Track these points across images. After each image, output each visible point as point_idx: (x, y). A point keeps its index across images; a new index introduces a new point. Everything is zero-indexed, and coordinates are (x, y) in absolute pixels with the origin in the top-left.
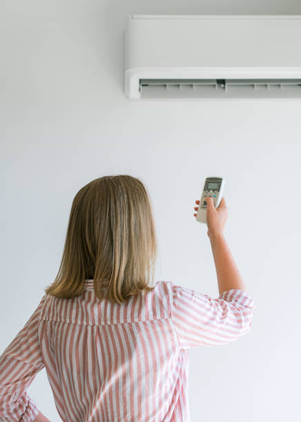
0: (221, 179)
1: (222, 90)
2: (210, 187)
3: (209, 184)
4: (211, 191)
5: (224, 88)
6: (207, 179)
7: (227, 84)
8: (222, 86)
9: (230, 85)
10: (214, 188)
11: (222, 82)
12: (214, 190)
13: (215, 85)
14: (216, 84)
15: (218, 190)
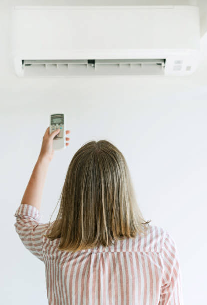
0: (63, 115)
1: (93, 68)
2: (55, 122)
3: (54, 119)
4: (57, 125)
5: (94, 66)
6: (52, 115)
7: (96, 64)
8: (93, 65)
9: (99, 64)
10: (58, 122)
11: (92, 62)
12: (59, 124)
13: (86, 65)
14: (87, 63)
15: (63, 123)
